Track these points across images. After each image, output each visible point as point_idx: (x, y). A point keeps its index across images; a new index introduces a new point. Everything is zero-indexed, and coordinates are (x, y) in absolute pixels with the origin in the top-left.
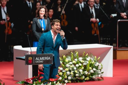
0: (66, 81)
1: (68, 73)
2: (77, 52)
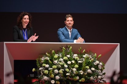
0: (53, 82)
1: (56, 71)
2: (71, 47)
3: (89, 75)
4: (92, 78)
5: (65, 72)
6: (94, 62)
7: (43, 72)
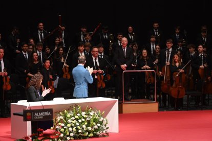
0: (68, 138)
1: (70, 129)
3: (96, 130)
4: (98, 133)
5: (77, 129)
7: (59, 130)
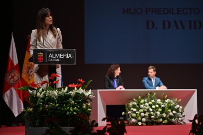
2: (155, 94)
4: (173, 120)
5: (150, 115)
6: (175, 105)
7: (131, 115)
